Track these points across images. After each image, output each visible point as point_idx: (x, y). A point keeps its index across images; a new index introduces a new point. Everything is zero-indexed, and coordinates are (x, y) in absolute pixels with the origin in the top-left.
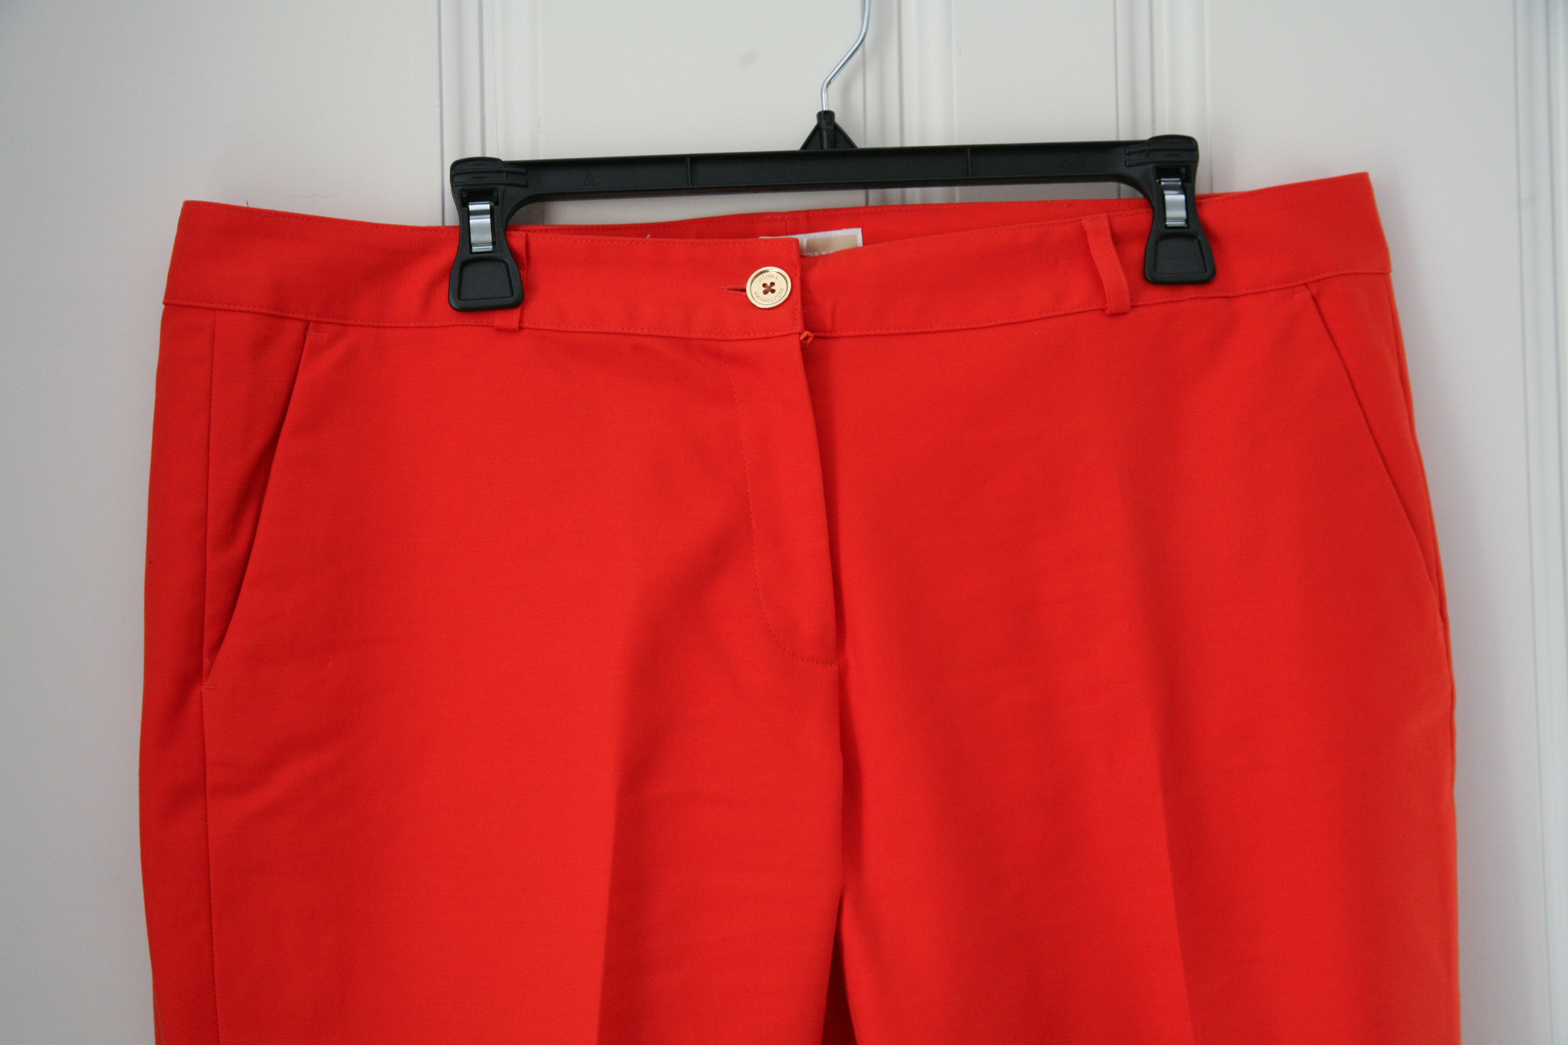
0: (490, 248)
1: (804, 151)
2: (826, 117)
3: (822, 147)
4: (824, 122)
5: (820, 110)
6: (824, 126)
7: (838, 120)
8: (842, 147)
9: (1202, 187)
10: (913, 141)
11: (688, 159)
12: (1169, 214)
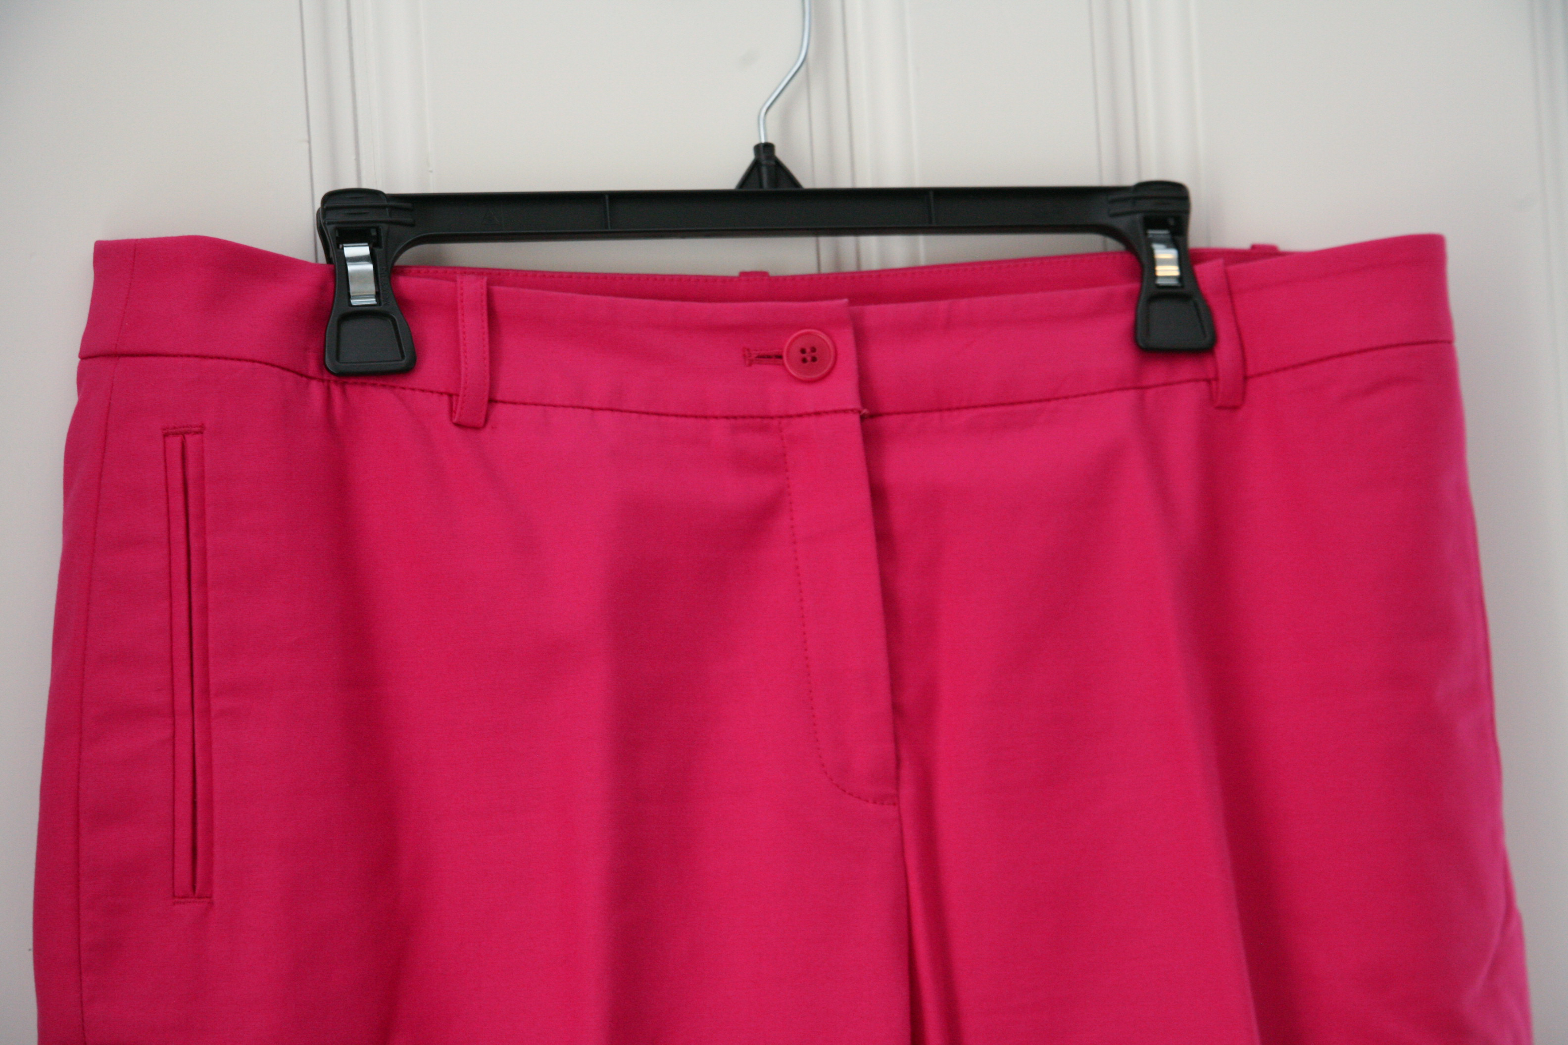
0: (373, 301)
1: (741, 190)
2: (765, 151)
3: (761, 186)
4: (763, 157)
5: (757, 142)
6: (764, 162)
7: (779, 153)
8: (785, 188)
9: (1197, 239)
11: (607, 197)
12: (1160, 271)
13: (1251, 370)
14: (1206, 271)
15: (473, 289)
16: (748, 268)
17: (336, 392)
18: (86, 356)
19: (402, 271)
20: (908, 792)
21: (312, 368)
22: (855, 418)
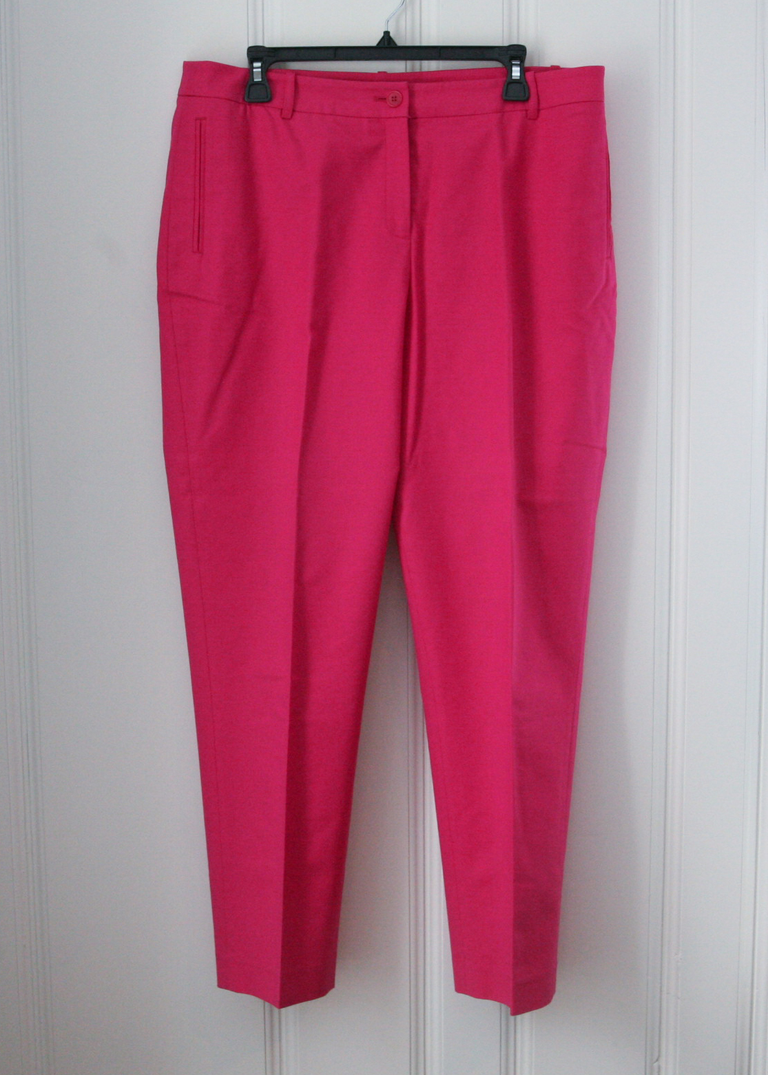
0: (260, 80)
1: (377, 46)
2: (387, 33)
3: (384, 44)
4: (386, 35)
5: (384, 31)
6: (386, 37)
7: (391, 35)
8: (392, 46)
9: (527, 64)
10: (425, 44)
12: (513, 74)
13: (541, 108)
14: (529, 75)
15: (291, 78)
16: (381, 71)
17: (248, 107)
18: (180, 95)
19: (271, 70)
20: (414, 235)
21: (241, 101)
22: (406, 119)
